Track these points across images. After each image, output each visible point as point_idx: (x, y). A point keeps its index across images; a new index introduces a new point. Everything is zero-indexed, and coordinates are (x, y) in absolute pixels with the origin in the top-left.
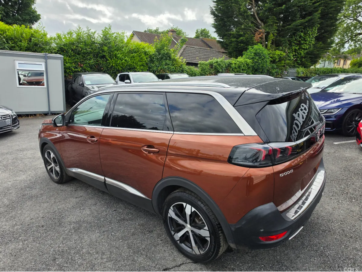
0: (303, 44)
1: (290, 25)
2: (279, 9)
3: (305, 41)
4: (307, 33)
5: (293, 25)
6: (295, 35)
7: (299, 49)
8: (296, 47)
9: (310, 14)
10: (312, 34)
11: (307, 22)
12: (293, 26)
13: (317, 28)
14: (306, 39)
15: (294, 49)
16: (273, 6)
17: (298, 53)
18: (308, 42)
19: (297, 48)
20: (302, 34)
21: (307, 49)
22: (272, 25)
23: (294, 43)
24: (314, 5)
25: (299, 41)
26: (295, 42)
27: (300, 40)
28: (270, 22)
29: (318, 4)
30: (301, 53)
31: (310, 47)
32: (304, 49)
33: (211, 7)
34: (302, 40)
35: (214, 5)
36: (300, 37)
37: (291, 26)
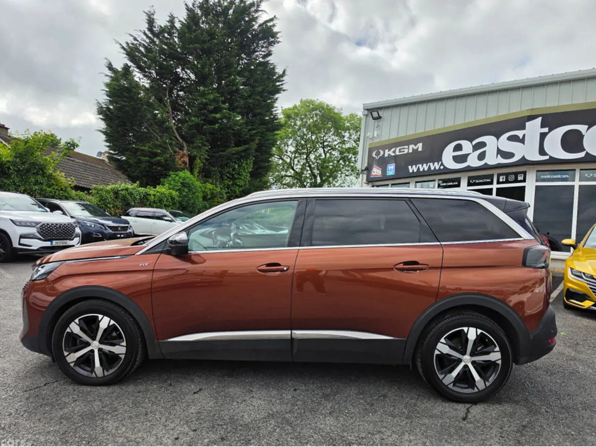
0: (237, 179)
1: (224, 151)
2: (211, 128)
3: (240, 175)
4: (241, 165)
5: (228, 152)
6: (227, 167)
7: (232, 185)
8: (229, 181)
9: (246, 142)
10: (247, 168)
11: (243, 151)
12: (228, 154)
13: (252, 161)
14: (241, 173)
15: (226, 184)
16: (202, 122)
17: (231, 190)
18: (243, 178)
19: (230, 183)
20: (236, 166)
21: (241, 186)
22: (200, 148)
23: (226, 176)
24: (250, 132)
25: (233, 175)
26: (228, 175)
27: (234, 173)
28: (198, 143)
29: (254, 132)
30: (235, 191)
31: (246, 185)
32: (239, 186)
33: (99, 103)
34: (236, 174)
35: (106, 99)
36: (234, 169)
37: (225, 153)
